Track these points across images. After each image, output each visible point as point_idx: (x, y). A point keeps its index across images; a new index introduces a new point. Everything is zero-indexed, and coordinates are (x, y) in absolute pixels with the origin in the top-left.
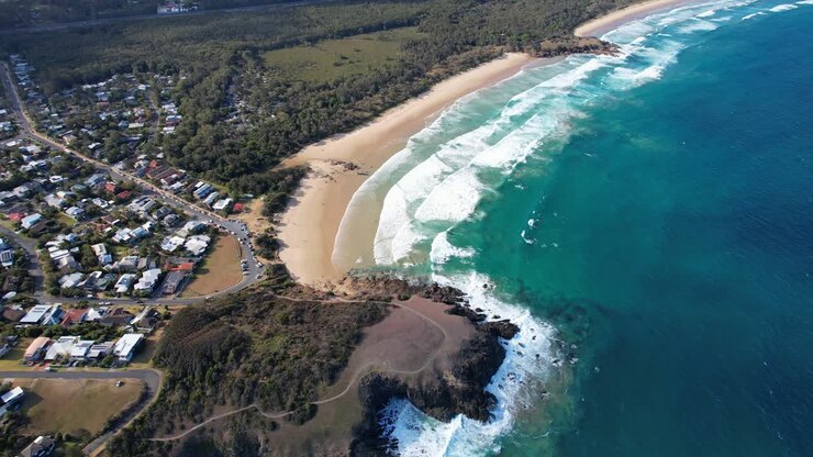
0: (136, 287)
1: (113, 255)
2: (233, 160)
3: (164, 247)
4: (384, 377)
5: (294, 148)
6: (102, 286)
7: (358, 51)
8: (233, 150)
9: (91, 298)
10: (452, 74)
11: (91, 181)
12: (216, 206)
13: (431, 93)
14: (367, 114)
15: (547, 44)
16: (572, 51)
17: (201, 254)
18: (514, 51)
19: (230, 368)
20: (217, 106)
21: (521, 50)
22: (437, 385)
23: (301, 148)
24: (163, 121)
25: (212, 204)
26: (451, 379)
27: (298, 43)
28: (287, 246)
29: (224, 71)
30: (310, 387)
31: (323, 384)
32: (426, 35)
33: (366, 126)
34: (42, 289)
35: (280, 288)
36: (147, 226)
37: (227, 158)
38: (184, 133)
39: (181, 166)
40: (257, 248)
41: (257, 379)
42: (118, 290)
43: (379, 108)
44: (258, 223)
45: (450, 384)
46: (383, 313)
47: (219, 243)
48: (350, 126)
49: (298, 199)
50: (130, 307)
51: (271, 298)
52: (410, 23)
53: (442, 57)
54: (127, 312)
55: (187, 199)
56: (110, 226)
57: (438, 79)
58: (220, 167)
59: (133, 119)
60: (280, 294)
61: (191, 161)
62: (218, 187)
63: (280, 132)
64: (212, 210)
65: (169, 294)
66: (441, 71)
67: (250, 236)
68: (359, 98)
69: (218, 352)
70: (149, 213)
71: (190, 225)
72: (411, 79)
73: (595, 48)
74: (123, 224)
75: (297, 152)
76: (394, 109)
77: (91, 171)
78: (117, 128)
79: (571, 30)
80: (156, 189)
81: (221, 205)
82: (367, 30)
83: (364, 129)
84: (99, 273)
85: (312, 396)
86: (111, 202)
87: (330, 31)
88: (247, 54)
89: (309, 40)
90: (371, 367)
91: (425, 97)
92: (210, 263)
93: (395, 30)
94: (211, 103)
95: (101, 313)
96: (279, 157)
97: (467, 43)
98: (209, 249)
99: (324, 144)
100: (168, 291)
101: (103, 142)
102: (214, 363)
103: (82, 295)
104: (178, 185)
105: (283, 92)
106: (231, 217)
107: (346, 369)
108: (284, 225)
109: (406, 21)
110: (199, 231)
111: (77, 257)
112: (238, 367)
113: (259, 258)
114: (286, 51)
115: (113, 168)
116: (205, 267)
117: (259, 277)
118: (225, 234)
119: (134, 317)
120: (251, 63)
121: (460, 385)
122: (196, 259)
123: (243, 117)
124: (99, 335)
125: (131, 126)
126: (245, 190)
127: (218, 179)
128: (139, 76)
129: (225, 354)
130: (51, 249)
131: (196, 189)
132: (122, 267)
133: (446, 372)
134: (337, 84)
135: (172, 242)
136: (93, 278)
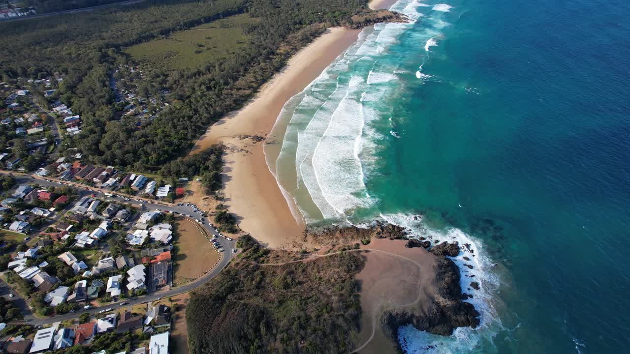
0: (130, 287)
1: (85, 260)
2: (154, 150)
3: (133, 242)
4: (394, 313)
5: (200, 130)
6: (93, 294)
7: (209, 38)
8: (148, 140)
9: (89, 309)
10: (297, 50)
11: (20, 191)
12: (159, 194)
13: (289, 68)
14: (248, 92)
15: (355, 18)
16: (375, 22)
17: (170, 242)
18: (333, 26)
19: (269, 342)
20: (109, 102)
21: (339, 25)
22: (434, 307)
23: (206, 129)
24: (62, 123)
25: (154, 193)
26: (441, 300)
27: (153, 37)
28: (242, 218)
29: (99, 70)
30: (345, 339)
31: (353, 333)
32: (259, 20)
33: (252, 101)
34: (29, 312)
35: (260, 257)
36: (104, 225)
37: (148, 148)
38: (92, 131)
39: (106, 163)
40: (218, 225)
41: (296, 344)
42: (112, 294)
43: (255, 85)
44: (206, 203)
45: (442, 304)
46: (362, 259)
47: (180, 228)
48: (239, 104)
49: (229, 174)
50: (135, 308)
51: (257, 268)
52: (240, 11)
53: (283, 37)
54: (135, 314)
55: (128, 193)
56: (66, 233)
57: (288, 56)
58: (144, 158)
59: (28, 125)
60: (263, 262)
61: (114, 156)
62: (151, 176)
63: (184, 118)
64: (157, 198)
65: (163, 286)
66: (288, 48)
67: (205, 215)
68: (235, 79)
69: (251, 330)
70: (98, 212)
71: (145, 218)
72: (268, 57)
73: (390, 17)
74: (78, 229)
75: (204, 133)
76: (266, 84)
77: (14, 183)
78: (16, 136)
79: (366, 6)
80: (91, 189)
81: (164, 192)
82: (208, 20)
83: (251, 105)
84: (84, 283)
85: (350, 347)
86: (52, 209)
87: (178, 24)
88: (113, 51)
89: (162, 33)
90: (382, 308)
91: (286, 71)
92: (183, 247)
93: (231, 18)
94: (104, 100)
95: (111, 321)
96: (191, 140)
97: (296, 23)
98: (175, 236)
99: (224, 122)
100: (160, 283)
101: (9, 151)
102: (252, 342)
103: (77, 308)
104: (111, 181)
105: (165, 82)
106: (178, 202)
107: (364, 315)
108: (229, 199)
109: (237, 9)
110: (157, 220)
111: (50, 271)
112: (276, 340)
113: (225, 234)
114: (144, 45)
115: (34, 175)
116: (180, 253)
117: (235, 251)
118: (182, 218)
119: (145, 318)
120: (121, 59)
121: (449, 303)
122: (169, 247)
123: (139, 109)
124: (124, 344)
125: (30, 131)
126: (178, 174)
127: (147, 169)
128: (12, 83)
129: (257, 330)
130: (17, 270)
131: (132, 182)
132: (102, 271)
133: (436, 296)
134: (208, 69)
135: (138, 236)
136: (80, 288)
